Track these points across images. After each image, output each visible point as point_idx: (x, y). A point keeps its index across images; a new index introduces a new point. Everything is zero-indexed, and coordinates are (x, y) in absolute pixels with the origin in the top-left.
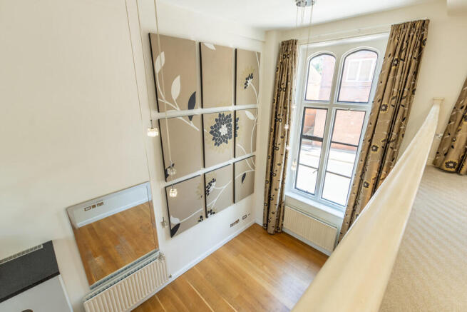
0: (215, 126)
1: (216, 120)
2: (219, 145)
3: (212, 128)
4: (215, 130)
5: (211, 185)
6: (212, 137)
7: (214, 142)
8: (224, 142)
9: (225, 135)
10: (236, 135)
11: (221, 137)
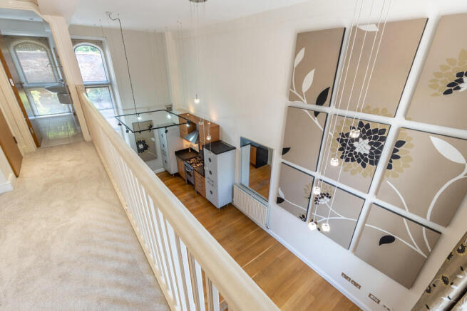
0: (348, 135)
3: (342, 135)
5: (323, 197)
6: (340, 145)
8: (359, 161)
9: (362, 153)
10: (390, 167)
11: (355, 153)
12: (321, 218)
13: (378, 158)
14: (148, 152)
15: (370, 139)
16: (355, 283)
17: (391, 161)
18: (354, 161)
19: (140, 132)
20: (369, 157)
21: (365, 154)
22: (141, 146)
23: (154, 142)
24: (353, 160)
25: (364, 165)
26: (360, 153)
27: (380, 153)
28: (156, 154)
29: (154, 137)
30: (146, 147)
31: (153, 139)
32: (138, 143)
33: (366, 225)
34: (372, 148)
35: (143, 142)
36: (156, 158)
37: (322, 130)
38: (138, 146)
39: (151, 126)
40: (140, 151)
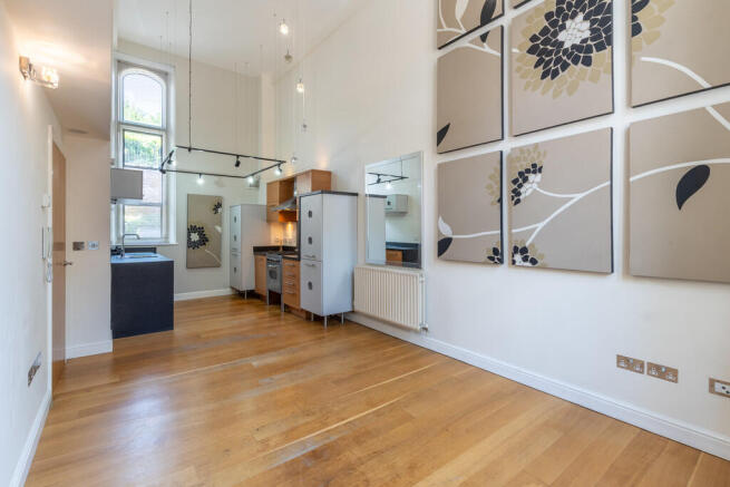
0: (545, 31)
1: (548, 16)
2: (555, 74)
3: (534, 38)
4: (546, 42)
5: (526, 180)
6: (535, 58)
7: (540, 69)
8: (575, 62)
9: (578, 42)
10: (636, 29)
11: (565, 51)
12: (534, 229)
13: (609, 30)
14: (205, 250)
15: (583, 10)
16: (658, 368)
17: (634, 19)
18: (569, 65)
19: (190, 149)
20: (592, 40)
21: (584, 41)
22: (195, 237)
23: (220, 235)
24: (565, 66)
25: (587, 62)
26: (574, 46)
27: (610, 19)
28: (219, 257)
29: (221, 226)
30: (204, 240)
32: (192, 229)
33: (631, 179)
34: (593, 22)
35: (200, 231)
36: (218, 266)
37: (499, 54)
38: (189, 235)
39: (219, 205)
40: (191, 245)
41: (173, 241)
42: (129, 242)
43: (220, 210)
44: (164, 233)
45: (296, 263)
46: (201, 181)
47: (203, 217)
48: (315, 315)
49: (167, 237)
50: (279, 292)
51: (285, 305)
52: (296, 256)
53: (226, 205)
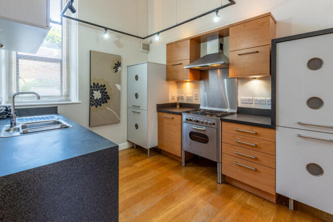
14: (107, 107)
22: (97, 95)
23: (119, 92)
28: (119, 115)
29: (120, 84)
30: (105, 98)
31: (118, 86)
32: (94, 87)
35: (102, 89)
38: (91, 93)
39: (118, 65)
40: (94, 103)
41: (74, 98)
42: (23, 101)
43: (119, 69)
44: (64, 91)
45: (271, 131)
46: (107, 36)
47: (104, 76)
48: (295, 202)
49: (68, 95)
50: (215, 160)
51: (223, 176)
52: (267, 122)
53: (124, 64)
